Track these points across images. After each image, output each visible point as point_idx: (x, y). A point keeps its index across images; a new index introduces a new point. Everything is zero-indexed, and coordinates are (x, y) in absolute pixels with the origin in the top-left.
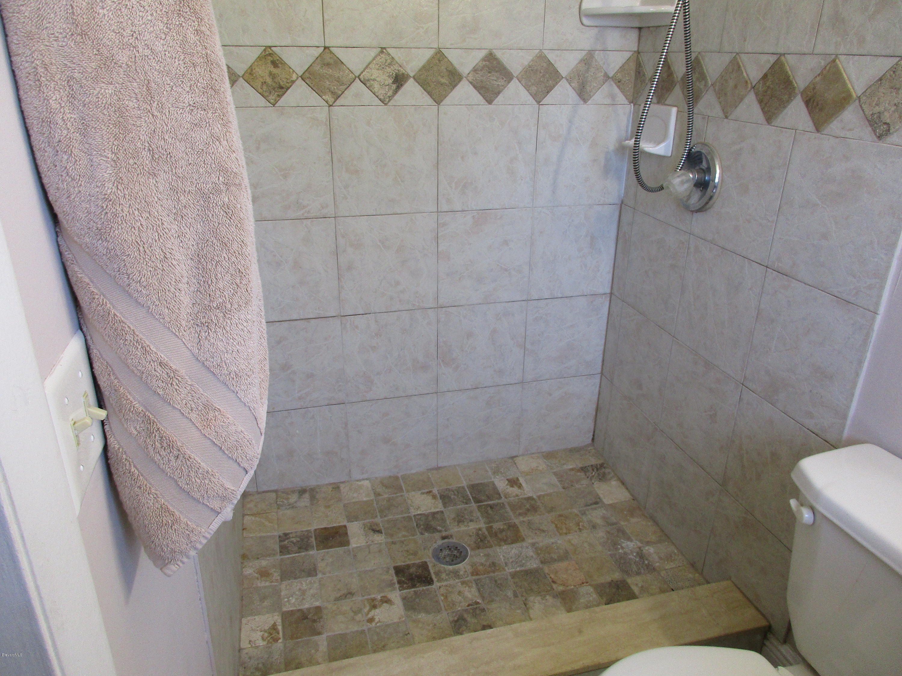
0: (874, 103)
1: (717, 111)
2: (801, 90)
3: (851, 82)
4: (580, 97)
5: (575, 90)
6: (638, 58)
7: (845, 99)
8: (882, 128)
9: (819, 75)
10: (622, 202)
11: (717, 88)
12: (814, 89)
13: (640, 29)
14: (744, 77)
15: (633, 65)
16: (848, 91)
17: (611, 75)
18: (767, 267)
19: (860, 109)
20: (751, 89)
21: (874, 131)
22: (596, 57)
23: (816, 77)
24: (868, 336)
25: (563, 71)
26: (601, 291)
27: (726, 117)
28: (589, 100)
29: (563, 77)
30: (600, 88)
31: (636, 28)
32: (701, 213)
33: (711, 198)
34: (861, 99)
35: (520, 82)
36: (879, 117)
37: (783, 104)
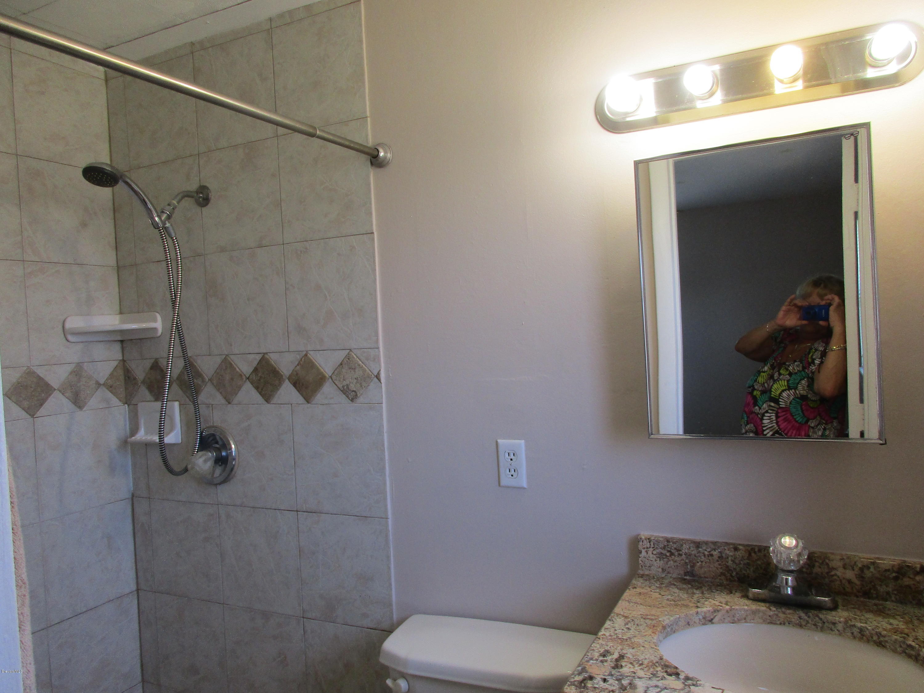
0: (342, 379)
1: (219, 399)
2: (287, 377)
3: (322, 368)
4: (76, 405)
5: (69, 400)
6: (124, 366)
7: (321, 379)
8: (352, 394)
9: (298, 365)
10: (133, 496)
11: (215, 382)
12: (297, 374)
13: (122, 341)
14: (237, 372)
15: (121, 372)
16: (321, 374)
17: (102, 382)
18: (297, 511)
19: (334, 384)
20: (246, 380)
21: (348, 397)
22: (86, 368)
23: (296, 366)
24: (387, 536)
25: (54, 383)
26: (127, 591)
27: (229, 403)
28: (84, 407)
29: (55, 389)
30: (94, 394)
31: (118, 341)
32: (226, 484)
33: (232, 470)
34: (333, 378)
35: (10, 398)
36: (348, 388)
37: (276, 387)
